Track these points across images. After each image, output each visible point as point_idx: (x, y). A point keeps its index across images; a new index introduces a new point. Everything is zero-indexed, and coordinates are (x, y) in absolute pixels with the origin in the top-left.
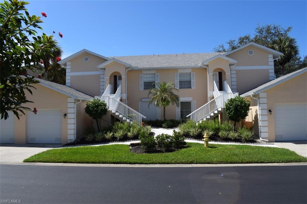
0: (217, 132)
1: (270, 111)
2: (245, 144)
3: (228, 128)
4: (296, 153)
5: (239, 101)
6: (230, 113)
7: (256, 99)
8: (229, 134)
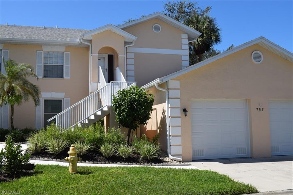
0: (97, 146)
1: (185, 110)
2: (146, 166)
3: (118, 139)
4: (230, 177)
5: (136, 94)
6: (122, 113)
7: (164, 90)
8: (117, 149)
